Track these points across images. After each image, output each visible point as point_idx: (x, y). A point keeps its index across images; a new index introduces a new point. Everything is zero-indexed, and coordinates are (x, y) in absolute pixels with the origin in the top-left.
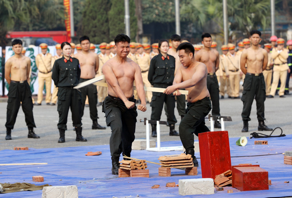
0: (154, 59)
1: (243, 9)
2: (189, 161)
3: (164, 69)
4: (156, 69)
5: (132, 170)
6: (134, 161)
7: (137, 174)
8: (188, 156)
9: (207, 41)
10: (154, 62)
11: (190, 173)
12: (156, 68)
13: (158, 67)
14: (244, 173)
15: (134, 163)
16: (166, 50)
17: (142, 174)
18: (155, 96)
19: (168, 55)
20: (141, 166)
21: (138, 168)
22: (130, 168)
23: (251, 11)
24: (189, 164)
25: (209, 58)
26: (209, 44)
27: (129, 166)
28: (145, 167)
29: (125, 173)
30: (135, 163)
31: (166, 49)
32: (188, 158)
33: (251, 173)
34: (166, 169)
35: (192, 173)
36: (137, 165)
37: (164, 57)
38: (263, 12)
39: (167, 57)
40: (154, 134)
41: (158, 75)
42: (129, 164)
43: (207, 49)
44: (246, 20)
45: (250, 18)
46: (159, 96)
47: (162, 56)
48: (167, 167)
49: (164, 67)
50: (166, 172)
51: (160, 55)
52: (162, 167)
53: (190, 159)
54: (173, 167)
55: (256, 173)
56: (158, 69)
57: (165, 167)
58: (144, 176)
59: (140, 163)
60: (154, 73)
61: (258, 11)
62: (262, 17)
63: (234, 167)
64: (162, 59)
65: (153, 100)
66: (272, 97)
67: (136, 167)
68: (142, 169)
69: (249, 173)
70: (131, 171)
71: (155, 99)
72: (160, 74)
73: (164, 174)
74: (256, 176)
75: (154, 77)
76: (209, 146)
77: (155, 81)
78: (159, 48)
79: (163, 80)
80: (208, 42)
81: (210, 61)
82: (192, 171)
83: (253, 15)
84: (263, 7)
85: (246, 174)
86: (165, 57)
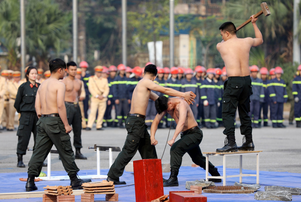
0: (22, 87)
1: (34, 29)
2: (111, 188)
3: (32, 97)
4: (24, 97)
5: (59, 195)
6: (61, 187)
7: (64, 199)
8: (110, 183)
9: (72, 70)
10: (22, 89)
11: (111, 199)
12: (24, 95)
13: (26, 95)
14: (186, 198)
15: (60, 188)
16: (35, 78)
17: (69, 199)
18: (22, 124)
19: (36, 83)
20: (67, 192)
21: (65, 193)
22: (57, 193)
23: (43, 32)
24: (111, 190)
25: (73, 88)
26: (75, 73)
27: (56, 192)
28: (71, 193)
29: (49, 198)
30: (62, 188)
31: (35, 76)
32: (111, 185)
33: (192, 198)
34: (90, 195)
35: (114, 199)
36: (64, 190)
37: (32, 85)
38: (57, 35)
39: (35, 84)
40: (21, 164)
41: (27, 103)
42: (56, 190)
43: (72, 78)
44: (37, 42)
45: (42, 41)
46: (27, 125)
47: (30, 83)
48: (91, 193)
49: (33, 95)
50: (90, 198)
51: (28, 83)
52: (85, 193)
53: (112, 186)
54: (97, 193)
55: (196, 198)
56: (27, 96)
57: (89, 193)
58: (70, 201)
59: (67, 189)
60: (21, 101)
61: (50, 33)
62: (55, 40)
63: (172, 193)
64: (30, 86)
65: (20, 128)
66: (89, 129)
67: (63, 192)
68: (68, 194)
69: (190, 198)
70: (57, 197)
71: (22, 128)
72: (29, 102)
73: (88, 200)
74: (196, 201)
75: (21, 105)
76: (144, 173)
77: (23, 110)
78: (27, 75)
79: (32, 108)
80: (74, 71)
81: (74, 91)
82: (113, 197)
83: (45, 38)
84: (57, 28)
85: (188, 199)
86: (34, 85)
